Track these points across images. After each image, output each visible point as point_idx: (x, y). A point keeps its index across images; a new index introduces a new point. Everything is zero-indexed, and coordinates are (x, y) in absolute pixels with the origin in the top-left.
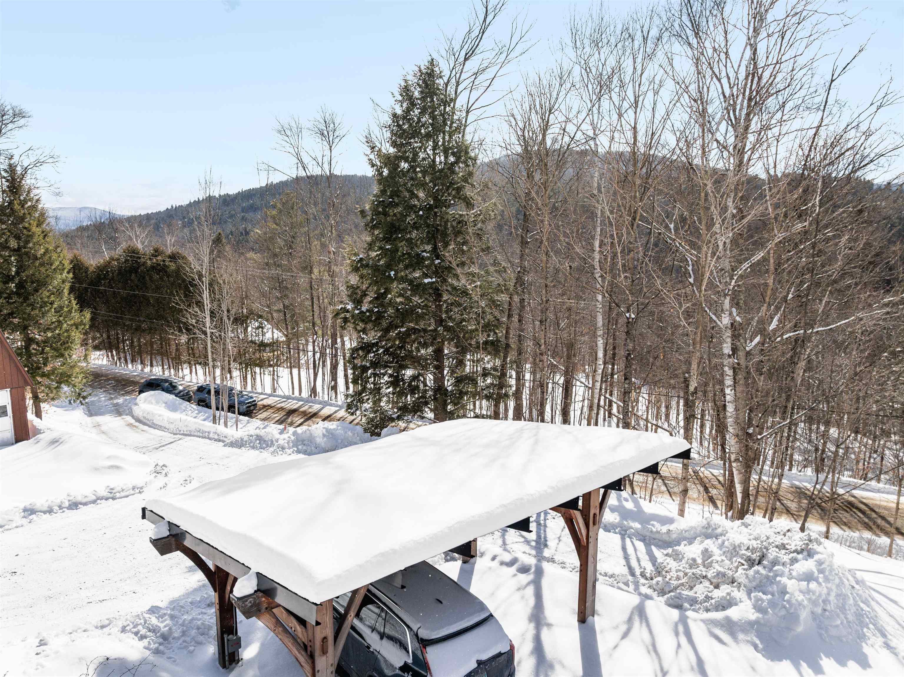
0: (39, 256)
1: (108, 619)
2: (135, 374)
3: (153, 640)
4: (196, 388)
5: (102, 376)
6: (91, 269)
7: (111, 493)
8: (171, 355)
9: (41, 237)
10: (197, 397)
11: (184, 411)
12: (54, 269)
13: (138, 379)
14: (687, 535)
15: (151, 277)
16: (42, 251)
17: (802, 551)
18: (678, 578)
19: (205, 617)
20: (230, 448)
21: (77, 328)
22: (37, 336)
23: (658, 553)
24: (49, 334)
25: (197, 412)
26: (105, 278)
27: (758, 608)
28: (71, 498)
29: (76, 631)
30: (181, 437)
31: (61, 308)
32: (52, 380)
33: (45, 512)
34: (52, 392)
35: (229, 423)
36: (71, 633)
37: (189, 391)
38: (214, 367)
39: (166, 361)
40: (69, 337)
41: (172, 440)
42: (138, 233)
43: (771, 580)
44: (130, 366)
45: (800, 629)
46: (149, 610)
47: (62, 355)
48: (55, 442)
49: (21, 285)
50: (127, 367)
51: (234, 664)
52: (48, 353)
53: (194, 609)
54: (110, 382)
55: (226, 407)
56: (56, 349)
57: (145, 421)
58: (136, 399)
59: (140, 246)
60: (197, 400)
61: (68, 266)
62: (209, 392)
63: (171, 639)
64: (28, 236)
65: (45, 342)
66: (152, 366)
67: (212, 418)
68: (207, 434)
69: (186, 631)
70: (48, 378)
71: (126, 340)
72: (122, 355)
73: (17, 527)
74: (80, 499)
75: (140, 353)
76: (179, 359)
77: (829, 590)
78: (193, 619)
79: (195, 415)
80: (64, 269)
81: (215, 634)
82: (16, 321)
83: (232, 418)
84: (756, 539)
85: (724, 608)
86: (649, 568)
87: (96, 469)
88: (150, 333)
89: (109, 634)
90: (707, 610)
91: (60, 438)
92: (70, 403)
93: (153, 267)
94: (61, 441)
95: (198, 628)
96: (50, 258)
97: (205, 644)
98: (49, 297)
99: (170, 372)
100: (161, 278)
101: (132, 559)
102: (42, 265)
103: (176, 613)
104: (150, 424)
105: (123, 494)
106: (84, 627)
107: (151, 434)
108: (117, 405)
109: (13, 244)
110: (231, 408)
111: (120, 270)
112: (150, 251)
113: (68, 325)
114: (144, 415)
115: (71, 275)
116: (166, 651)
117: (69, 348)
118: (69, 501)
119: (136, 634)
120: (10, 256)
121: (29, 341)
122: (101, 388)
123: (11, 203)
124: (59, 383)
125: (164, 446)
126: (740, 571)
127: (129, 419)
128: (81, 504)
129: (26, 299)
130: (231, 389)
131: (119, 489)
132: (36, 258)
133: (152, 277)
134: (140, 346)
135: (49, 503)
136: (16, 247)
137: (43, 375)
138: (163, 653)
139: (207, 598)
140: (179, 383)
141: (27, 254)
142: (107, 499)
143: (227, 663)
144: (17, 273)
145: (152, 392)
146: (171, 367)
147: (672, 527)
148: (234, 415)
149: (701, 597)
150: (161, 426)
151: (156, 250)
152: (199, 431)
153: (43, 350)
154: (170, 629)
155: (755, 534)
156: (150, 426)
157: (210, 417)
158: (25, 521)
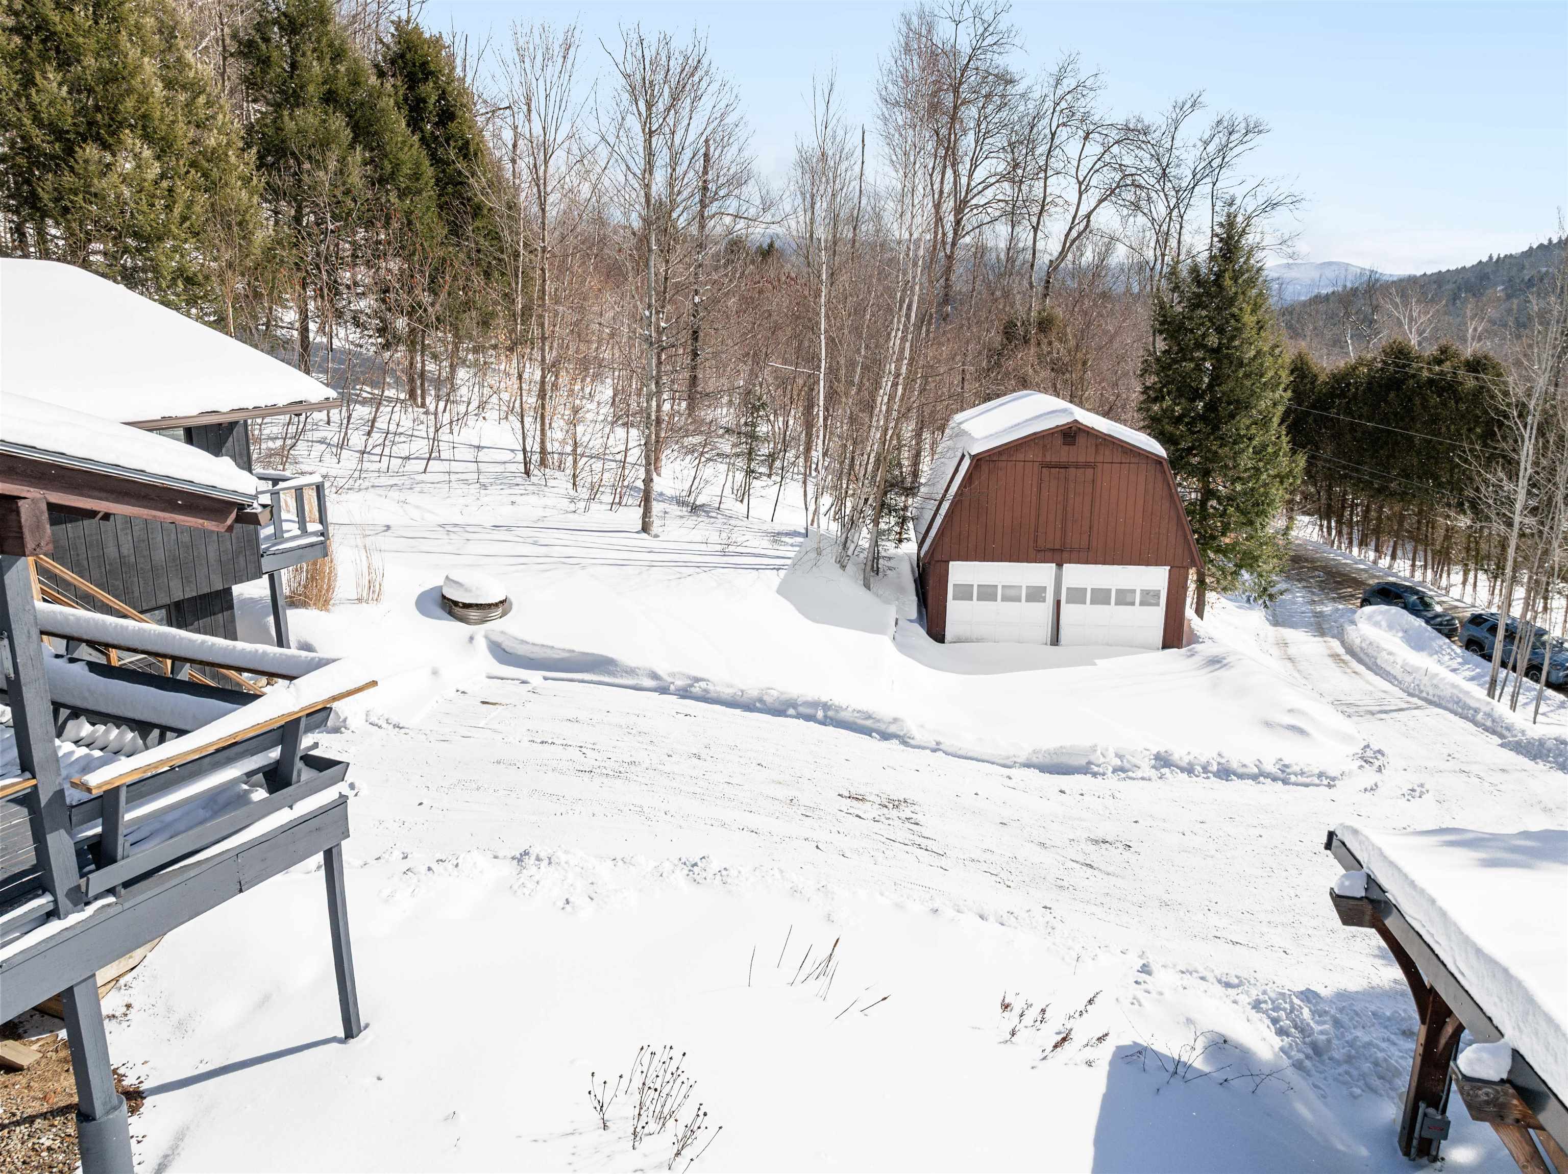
0: (1245, 361)
1: (1237, 977)
2: (1362, 567)
3: (1297, 1044)
4: (1468, 615)
5: (1306, 560)
6: (1322, 378)
7: (1283, 771)
8: (1433, 544)
9: (1254, 332)
10: (1466, 634)
11: (1437, 653)
12: (1265, 384)
13: (1364, 576)
15: (1424, 399)
16: (1252, 353)
19: (1393, 1049)
20: (1512, 754)
21: (1282, 482)
22: (1220, 488)
24: (1239, 487)
25: (1460, 660)
26: (1343, 395)
28: (1223, 761)
29: (1191, 974)
30: (1420, 703)
31: (1264, 447)
32: (1230, 560)
33: (1182, 770)
34: (1225, 578)
35: (1520, 697)
36: (1183, 972)
37: (1453, 618)
38: (1514, 580)
39: (1422, 554)
40: (1266, 494)
41: (1405, 706)
42: (1415, 314)
44: (1355, 550)
46: (1302, 993)
47: (1251, 523)
48: (1216, 662)
49: (1211, 407)
50: (1351, 551)
51: (1425, 1160)
52: (1231, 516)
53: (1377, 1026)
54: (1317, 573)
55: (1522, 665)
56: (1244, 513)
57: (1362, 655)
58: (1355, 612)
59: (1414, 341)
60: (1465, 639)
61: (1286, 378)
62: (1493, 629)
63: (1325, 1057)
64: (1236, 329)
65: (1230, 499)
66: (1394, 557)
67: (1488, 679)
68: (1471, 712)
69: (1354, 1057)
70: (1225, 556)
71: (1357, 505)
72: (1345, 530)
73: (1143, 779)
74: (1235, 765)
75: (1377, 532)
76: (1448, 554)
78: (1369, 1045)
79: (1455, 666)
80: (1279, 384)
81: (1404, 1090)
82: (1195, 460)
83: (1529, 690)
87: (1268, 724)
88: (1402, 500)
89: (1235, 1002)
91: (1224, 658)
92: (1248, 600)
93: (1431, 381)
94: (1225, 662)
95: (1376, 1064)
96: (1262, 365)
97: (1381, 1095)
98: (1248, 428)
99: (1424, 574)
100: (1444, 404)
101: (1293, 895)
102: (1247, 376)
103: (1344, 1019)
104: (1370, 664)
105: (1301, 779)
106: (1204, 973)
107: (1368, 682)
108: (1319, 615)
109: (1213, 340)
110: (1533, 671)
111: (1370, 383)
112: (1430, 350)
113: (1269, 476)
114: (1364, 645)
115: (1289, 394)
116: (1313, 1072)
117: (1264, 513)
118: (1219, 764)
119: (1275, 1021)
120: (1204, 359)
121: (1208, 493)
122: (1299, 581)
123: (1219, 275)
124: (1239, 566)
125: (1386, 712)
127: (1336, 645)
128: (1235, 774)
129: (1216, 428)
130: (1541, 633)
131: (1296, 769)
132: (1241, 364)
133: (1427, 401)
134: (1379, 519)
135: (1191, 757)
136: (1215, 345)
137: (1218, 550)
138: (1308, 1073)
139: (1403, 1019)
140: (1437, 599)
141: (1228, 356)
142: (1274, 779)
143: (1413, 1151)
144: (1210, 386)
145: (1384, 608)
146: (1429, 566)
148: (1538, 686)
150: (1388, 673)
151: (1444, 350)
152: (1457, 703)
153: (1225, 510)
154: (1329, 1041)
156: (1369, 668)
157: (1483, 676)
158: (1153, 773)
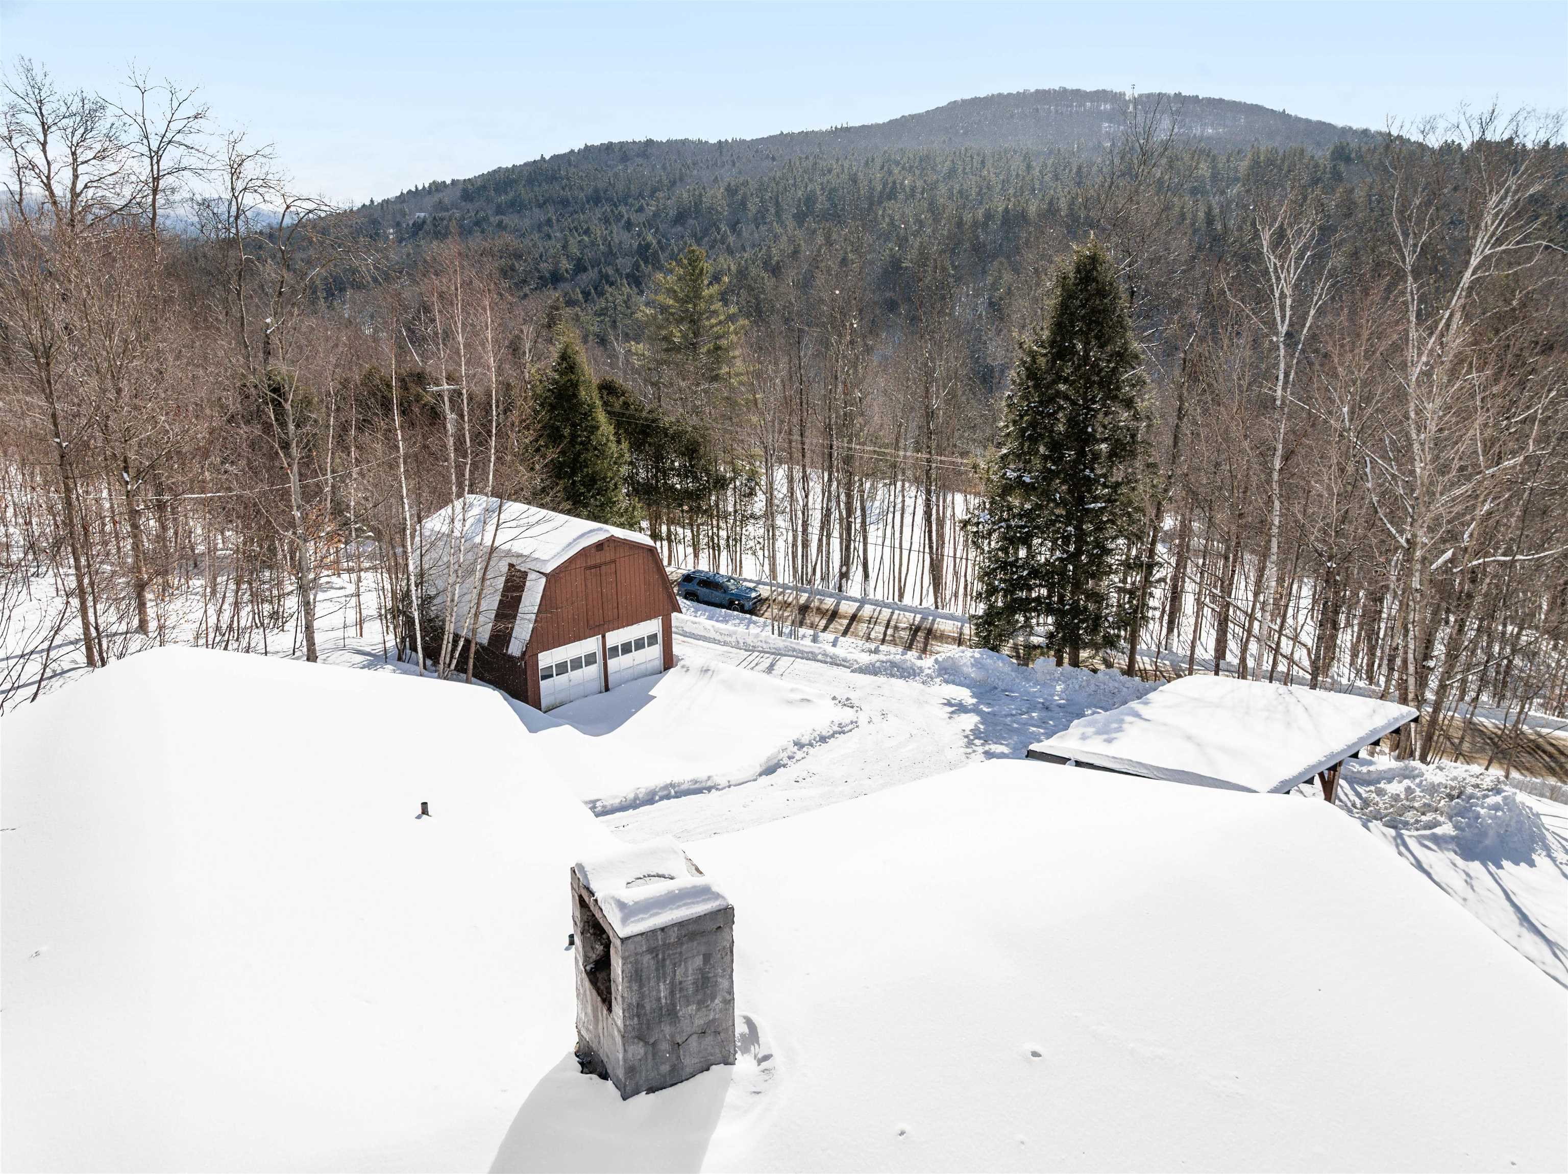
14: (1386, 775)
17: (1492, 790)
18: (1386, 808)
23: (1360, 790)
27: (1456, 827)
43: (1468, 809)
45: (1488, 842)
48: (705, 670)
77: (1511, 818)
84: (1452, 780)
85: (1430, 828)
86: (1358, 802)
90: (1417, 830)
126: (1443, 802)
128: (828, 737)
131: (844, 723)
135: (807, 737)
147: (1372, 768)
149: (1412, 821)
155: (1451, 776)
